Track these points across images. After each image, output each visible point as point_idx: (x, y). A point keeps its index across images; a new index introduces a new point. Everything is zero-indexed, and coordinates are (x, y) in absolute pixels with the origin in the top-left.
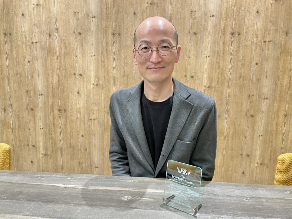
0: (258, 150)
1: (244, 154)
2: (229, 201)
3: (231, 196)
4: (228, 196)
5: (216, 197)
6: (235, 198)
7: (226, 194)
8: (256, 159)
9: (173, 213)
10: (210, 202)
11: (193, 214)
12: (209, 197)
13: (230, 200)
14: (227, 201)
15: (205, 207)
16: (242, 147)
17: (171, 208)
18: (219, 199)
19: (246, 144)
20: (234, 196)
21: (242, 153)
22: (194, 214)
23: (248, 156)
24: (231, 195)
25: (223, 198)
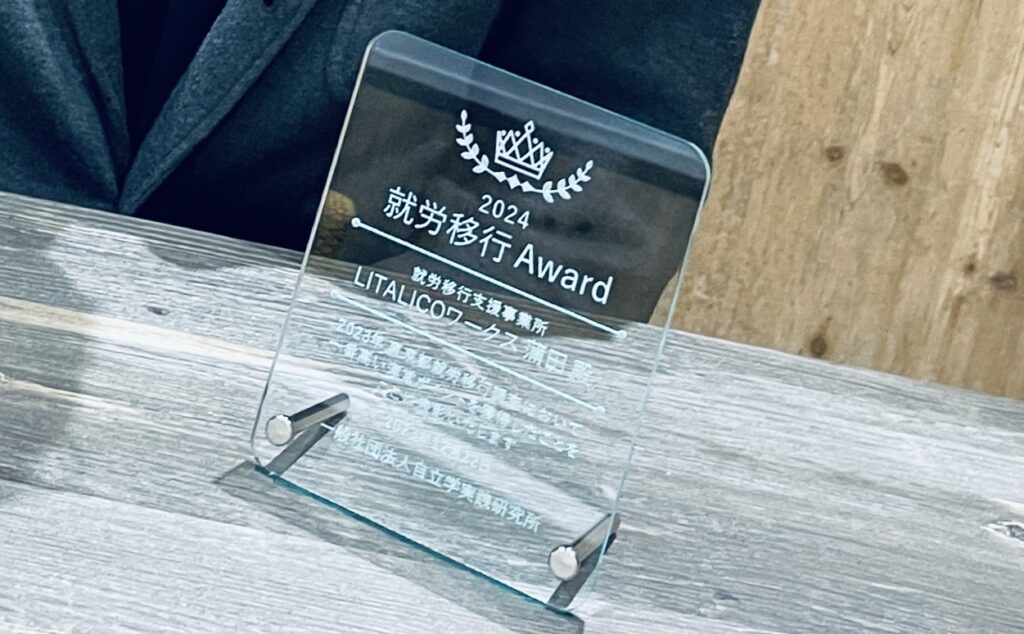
0: (1004, 132)
1: (865, 147)
2: (857, 525)
3: (867, 484)
4: (842, 479)
5: (735, 476)
6: (907, 510)
7: (829, 461)
8: (964, 220)
9: (351, 559)
10: (686, 510)
11: (544, 594)
12: (675, 465)
13: (865, 517)
14: (839, 520)
15: (647, 545)
16: (856, 78)
17: (331, 517)
18: (764, 496)
19: (893, 52)
20: (896, 484)
21: (843, 143)
22: (554, 597)
23: (895, 175)
24: (871, 478)
25: (799, 494)
